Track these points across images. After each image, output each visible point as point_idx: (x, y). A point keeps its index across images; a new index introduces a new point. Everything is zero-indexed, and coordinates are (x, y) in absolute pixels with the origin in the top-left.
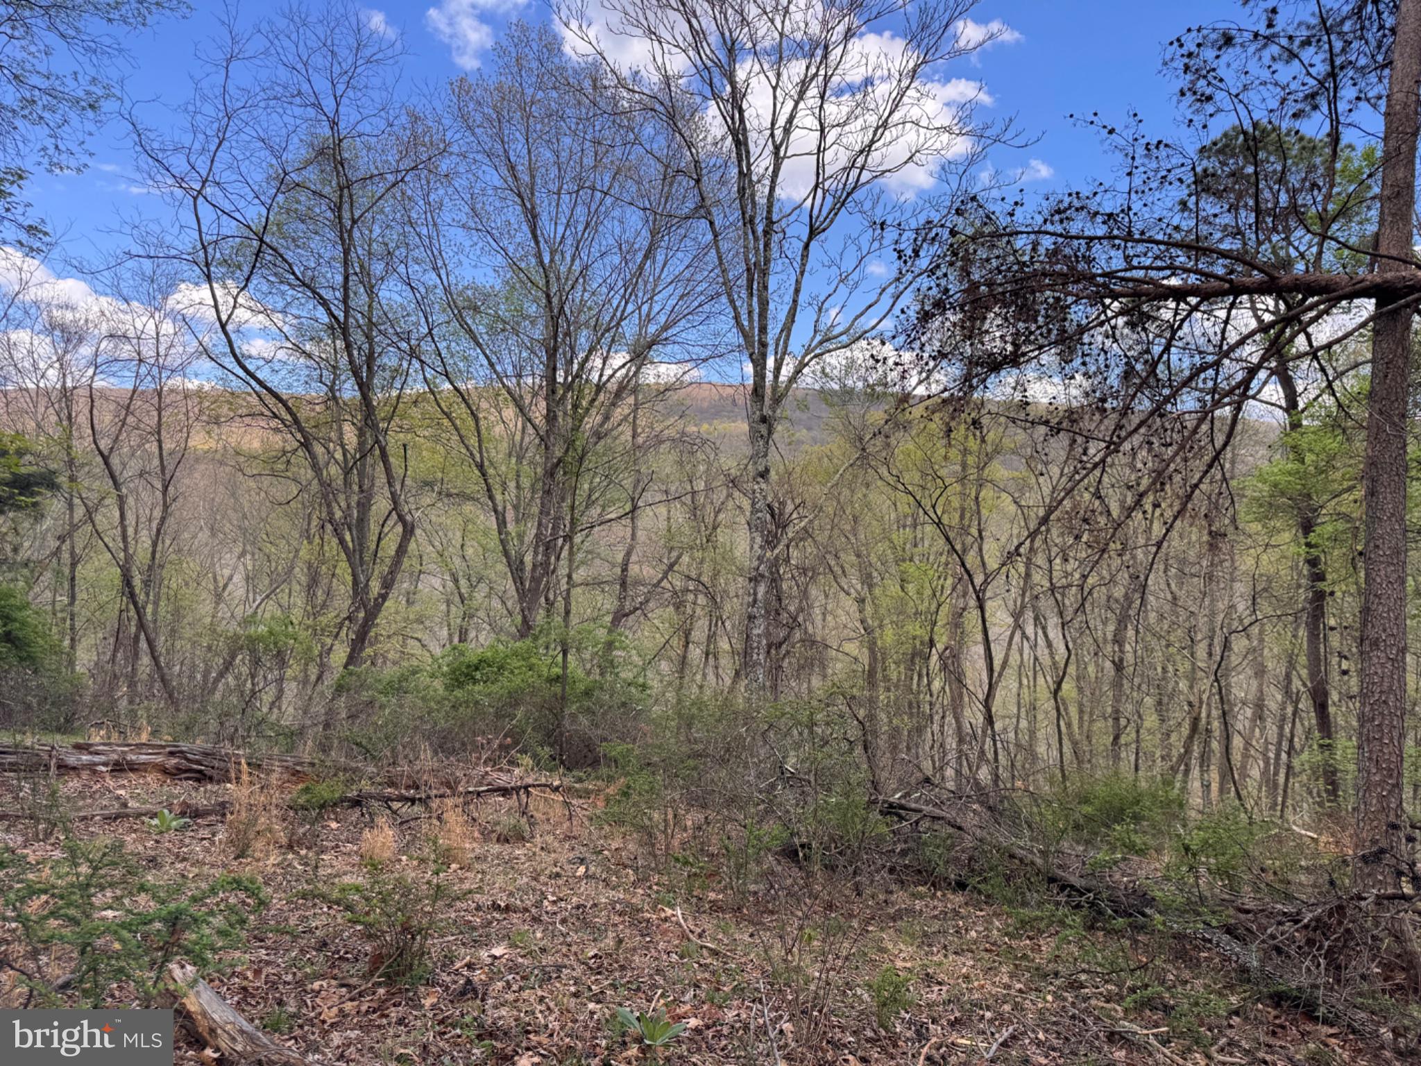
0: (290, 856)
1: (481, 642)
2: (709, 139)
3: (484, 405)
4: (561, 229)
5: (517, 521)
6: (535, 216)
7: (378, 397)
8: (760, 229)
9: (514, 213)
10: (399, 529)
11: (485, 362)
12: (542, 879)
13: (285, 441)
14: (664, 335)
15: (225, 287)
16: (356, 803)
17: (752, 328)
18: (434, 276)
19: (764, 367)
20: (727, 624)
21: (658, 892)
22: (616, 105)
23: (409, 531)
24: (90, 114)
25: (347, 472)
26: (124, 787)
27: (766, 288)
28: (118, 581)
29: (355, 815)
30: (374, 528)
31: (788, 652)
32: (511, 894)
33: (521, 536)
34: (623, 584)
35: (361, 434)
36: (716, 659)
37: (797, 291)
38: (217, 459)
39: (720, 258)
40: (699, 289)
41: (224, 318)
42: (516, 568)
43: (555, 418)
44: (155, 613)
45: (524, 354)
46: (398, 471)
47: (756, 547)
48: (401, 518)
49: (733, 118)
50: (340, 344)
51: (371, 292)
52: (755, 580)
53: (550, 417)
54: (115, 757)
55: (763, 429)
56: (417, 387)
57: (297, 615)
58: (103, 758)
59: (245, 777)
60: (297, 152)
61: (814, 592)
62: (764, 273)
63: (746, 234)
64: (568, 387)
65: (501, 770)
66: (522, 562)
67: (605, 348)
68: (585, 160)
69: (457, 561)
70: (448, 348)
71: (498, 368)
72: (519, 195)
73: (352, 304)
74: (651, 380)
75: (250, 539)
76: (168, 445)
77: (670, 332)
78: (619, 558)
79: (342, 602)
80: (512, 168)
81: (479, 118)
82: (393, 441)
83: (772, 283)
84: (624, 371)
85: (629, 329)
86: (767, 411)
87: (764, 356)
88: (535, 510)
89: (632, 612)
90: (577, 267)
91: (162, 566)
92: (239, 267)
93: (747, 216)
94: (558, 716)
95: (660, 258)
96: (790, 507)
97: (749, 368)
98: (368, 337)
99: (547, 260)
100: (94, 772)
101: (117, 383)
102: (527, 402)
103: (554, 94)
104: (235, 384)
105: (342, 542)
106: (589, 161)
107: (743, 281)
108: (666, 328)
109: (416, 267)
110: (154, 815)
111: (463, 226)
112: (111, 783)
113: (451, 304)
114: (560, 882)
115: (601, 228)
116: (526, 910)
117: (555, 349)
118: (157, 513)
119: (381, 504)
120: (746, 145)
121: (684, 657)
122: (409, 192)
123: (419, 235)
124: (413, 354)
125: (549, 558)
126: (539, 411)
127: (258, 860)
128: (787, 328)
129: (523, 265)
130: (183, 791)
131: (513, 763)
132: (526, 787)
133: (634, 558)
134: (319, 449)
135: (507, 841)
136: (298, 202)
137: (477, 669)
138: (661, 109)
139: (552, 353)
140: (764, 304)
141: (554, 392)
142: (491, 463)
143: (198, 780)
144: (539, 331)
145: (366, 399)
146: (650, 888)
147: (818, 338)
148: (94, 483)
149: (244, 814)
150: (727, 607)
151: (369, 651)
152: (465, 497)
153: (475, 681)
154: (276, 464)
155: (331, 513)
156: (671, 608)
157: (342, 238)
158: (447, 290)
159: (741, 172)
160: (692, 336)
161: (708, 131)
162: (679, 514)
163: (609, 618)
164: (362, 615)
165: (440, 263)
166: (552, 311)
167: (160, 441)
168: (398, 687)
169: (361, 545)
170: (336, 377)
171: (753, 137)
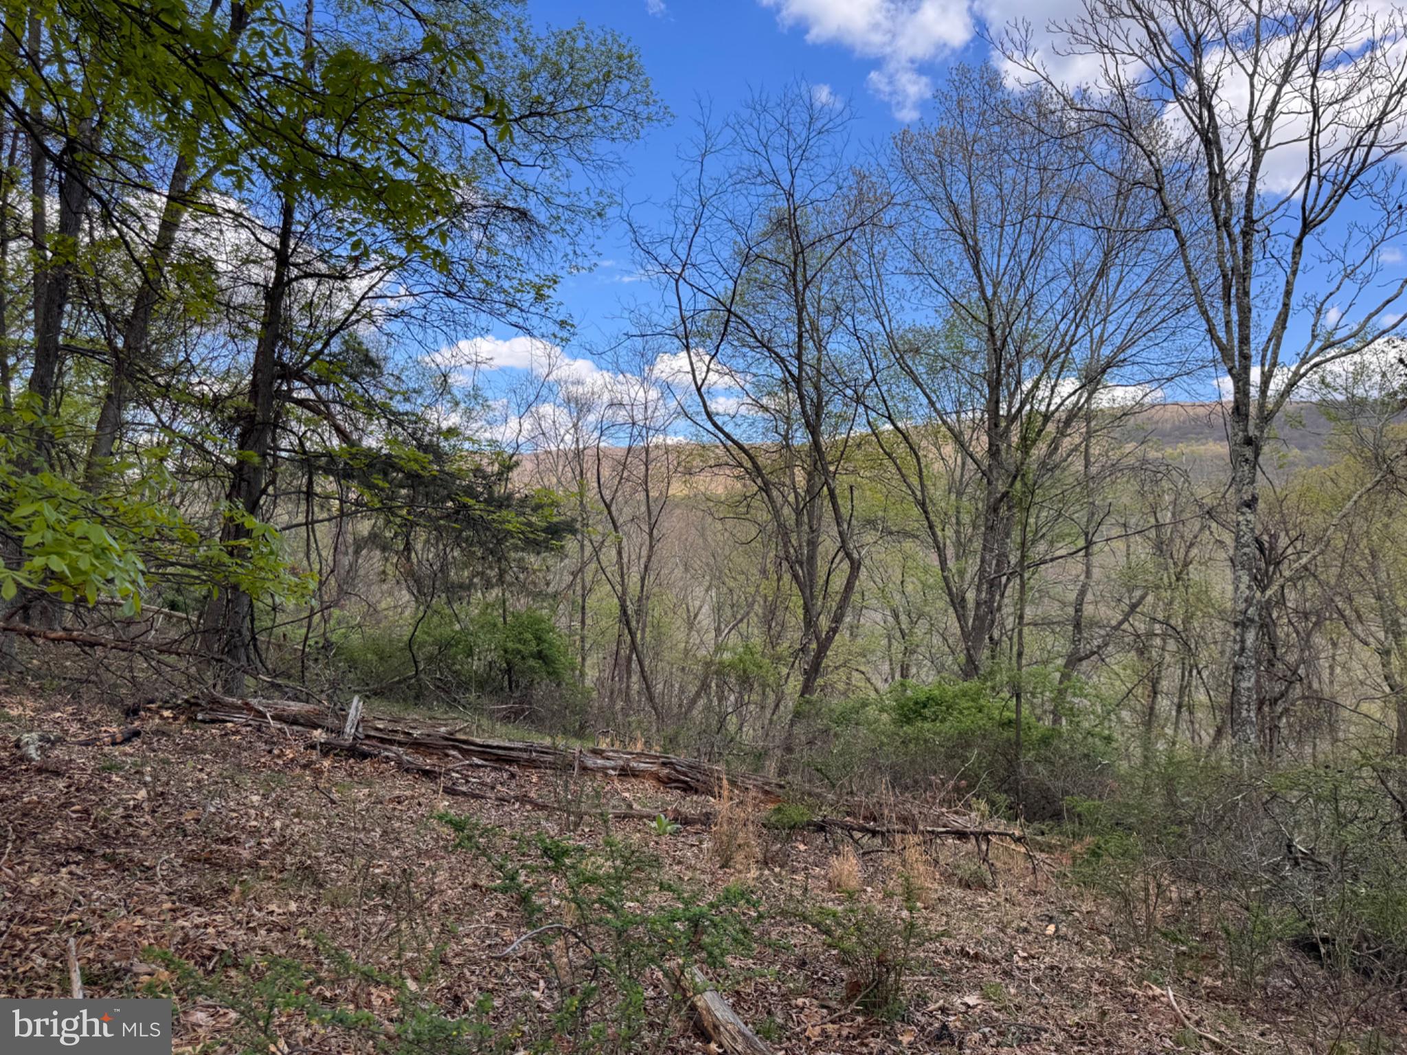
0: (766, 872)
1: (925, 679)
2: (1171, 144)
3: (924, 443)
4: (1004, 261)
5: (958, 558)
6: (977, 253)
7: (825, 439)
8: (1237, 230)
9: (956, 252)
10: (846, 565)
11: (925, 401)
12: (1009, 931)
13: (745, 486)
14: (1122, 356)
15: (698, 354)
16: (821, 828)
17: (1230, 339)
18: (877, 324)
19: (1247, 382)
20: (1205, 674)
21: (1140, 966)
22: (1063, 127)
23: (855, 567)
25: (798, 513)
27: (1246, 294)
28: (617, 611)
29: (819, 839)
30: (822, 568)
31: (1286, 710)
32: (978, 943)
33: (961, 573)
34: (1077, 626)
35: (810, 476)
36: (1191, 713)
37: (1288, 294)
38: (690, 503)
39: (1188, 268)
40: (1161, 303)
41: (699, 383)
42: (959, 604)
43: (998, 450)
44: (643, 638)
45: (964, 390)
46: (845, 511)
47: (1243, 587)
48: (848, 555)
49: (1200, 117)
50: (793, 396)
51: (819, 347)
52: (1242, 624)
53: (993, 452)
54: (621, 763)
55: (1248, 452)
56: (860, 430)
57: (757, 643)
58: (611, 763)
60: (760, 226)
61: (1318, 640)
62: (1245, 278)
63: (1220, 238)
64: (1012, 419)
65: (956, 813)
66: (963, 599)
67: (1054, 376)
68: (1029, 189)
69: (897, 597)
70: (889, 391)
71: (938, 406)
72: (962, 234)
73: (804, 359)
74: (1105, 404)
75: (717, 578)
76: (654, 494)
77: (1129, 352)
78: (1072, 596)
79: (794, 635)
80: (954, 208)
81: (920, 166)
82: (842, 483)
83: (1254, 287)
84: (1074, 398)
85: (1079, 354)
86: (1252, 431)
87: (1246, 369)
88: (977, 545)
89: (1087, 657)
90: (1022, 296)
91: (648, 598)
92: (709, 336)
93: (1221, 218)
94: (1012, 765)
95: (1114, 275)
96: (1283, 541)
97: (1228, 384)
98: (817, 388)
99: (989, 293)
101: (617, 443)
102: (967, 437)
103: (997, 129)
104: (707, 439)
105: (795, 576)
106: (1033, 188)
107: (1218, 288)
108: (1122, 349)
109: (861, 318)
111: (906, 273)
112: (618, 785)
113: (893, 348)
114: (1030, 938)
115: (1047, 254)
116: (996, 962)
117: (998, 382)
118: (644, 553)
119: (828, 544)
120: (1218, 142)
121: (1152, 709)
122: (854, 248)
123: (863, 287)
124: (859, 400)
125: (993, 596)
126: (980, 445)
127: (740, 872)
128: (1277, 335)
129: (964, 302)
131: (969, 806)
132: (986, 834)
133: (1089, 597)
134: (775, 493)
135: (969, 887)
136: (757, 272)
137: (925, 706)
138: (1114, 122)
139: (995, 386)
140: (1245, 312)
141: (996, 425)
142: (931, 501)
143: (685, 790)
144: (980, 365)
145: (816, 445)
146: (1131, 960)
147: (1318, 345)
148: (599, 527)
149: (725, 826)
150: (1204, 655)
151: (820, 681)
152: (908, 535)
153: (925, 719)
154: (738, 507)
155: (787, 552)
156: (1133, 653)
157: (796, 301)
158: (889, 337)
159: (1211, 173)
160: (1155, 354)
161: (1168, 136)
162: (1142, 550)
163: (1060, 662)
164: (814, 646)
165: (883, 311)
166: (995, 344)
167: (647, 491)
168: (849, 719)
169: (811, 581)
170: (790, 426)
171: (1224, 132)
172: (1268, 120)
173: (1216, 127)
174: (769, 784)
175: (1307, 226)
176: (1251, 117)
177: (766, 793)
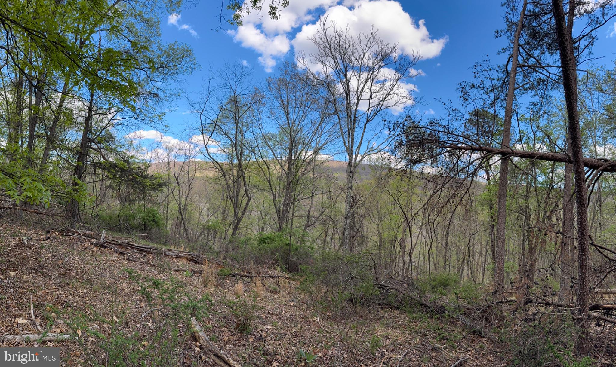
0: (217, 289)
1: (268, 232)
2: (339, 93)
3: (271, 165)
4: (295, 117)
5: (279, 198)
6: (288, 114)
7: (243, 162)
8: (353, 119)
9: (282, 113)
10: (247, 198)
11: (272, 153)
13: (218, 174)
14: (323, 147)
15: (206, 136)
16: (234, 275)
17: (349, 146)
18: (259, 130)
19: (352, 157)
20: (338, 230)
22: (312, 83)
23: (249, 199)
24: (178, 97)
25: (234, 183)
26: (178, 262)
27: (353, 135)
28: (177, 208)
29: (233, 279)
30: (240, 198)
31: (356, 239)
33: (280, 202)
34: (308, 217)
35: (238, 172)
36: (334, 240)
37: (362, 137)
38: (202, 178)
39: (340, 126)
40: (334, 134)
41: (206, 144)
42: (278, 211)
43: (291, 169)
44: (185, 217)
45: (283, 151)
46: (247, 183)
47: (347, 208)
48: (247, 195)
49: (346, 88)
50: (234, 149)
51: (242, 135)
52: (347, 218)
53: (290, 169)
54: (177, 254)
55: (351, 175)
56: (253, 160)
57: (220, 219)
58: (174, 254)
59: (207, 264)
60: (226, 101)
61: (364, 222)
62: (353, 131)
63: (348, 120)
64: (295, 160)
65: (271, 271)
66: (280, 209)
67: (306, 150)
68: (303, 99)
69: (262, 208)
70: (262, 149)
71: (276, 155)
72: (284, 108)
73: (237, 139)
74: (319, 159)
75: (209, 200)
76: (190, 175)
77: (325, 146)
78: (308, 209)
79: (231, 218)
80: (282, 101)
81: (274, 88)
82: (247, 175)
83: (356, 134)
84: (311, 156)
85: (313, 145)
86: (352, 170)
87: (352, 154)
88: (284, 195)
89: (310, 226)
90: (299, 127)
91: (187, 205)
92: (210, 131)
93: (349, 115)
94: (288, 255)
95: (323, 125)
96: (358, 197)
97: (348, 157)
98: (241, 147)
99: (291, 126)
100: (172, 257)
101: (181, 160)
102: (283, 164)
103: (295, 80)
104: (208, 160)
105: (232, 201)
106: (304, 99)
107: (347, 133)
108: (324, 145)
109: (255, 128)
110: (185, 271)
111: (268, 117)
112: (175, 260)
113: (264, 138)
115: (307, 117)
117: (292, 150)
118: (187, 192)
119: (242, 192)
120: (349, 95)
121: (325, 240)
122: (254, 109)
123: (256, 120)
124: (253, 151)
125: (287, 209)
126: (286, 167)
127: (209, 289)
128: (359, 147)
129: (284, 127)
130: (191, 265)
132: (278, 277)
133: (312, 210)
134: (227, 177)
135: (273, 292)
136: (225, 113)
137: (266, 239)
138: (325, 84)
139: (291, 151)
140: (353, 140)
141: (291, 162)
142: (272, 181)
143: (195, 263)
144: (288, 145)
145: (240, 163)
147: (368, 150)
148: (174, 185)
149: (206, 275)
150: (339, 225)
151: (238, 232)
152: (265, 190)
153: (265, 243)
154: (216, 180)
155: (229, 194)
156: (322, 225)
157: (236, 122)
158: (262, 134)
159: (347, 103)
160: (331, 147)
161: (339, 91)
162: (326, 198)
163: (304, 227)
164: (236, 221)
165: (261, 127)
166: (291, 139)
167: (189, 174)
168: (245, 243)
169: (237, 202)
170: (232, 158)
171: (351, 93)
172: (361, 92)
173: (349, 91)
174: (220, 262)
175: (368, 121)
176: (357, 90)
177: (219, 265)
